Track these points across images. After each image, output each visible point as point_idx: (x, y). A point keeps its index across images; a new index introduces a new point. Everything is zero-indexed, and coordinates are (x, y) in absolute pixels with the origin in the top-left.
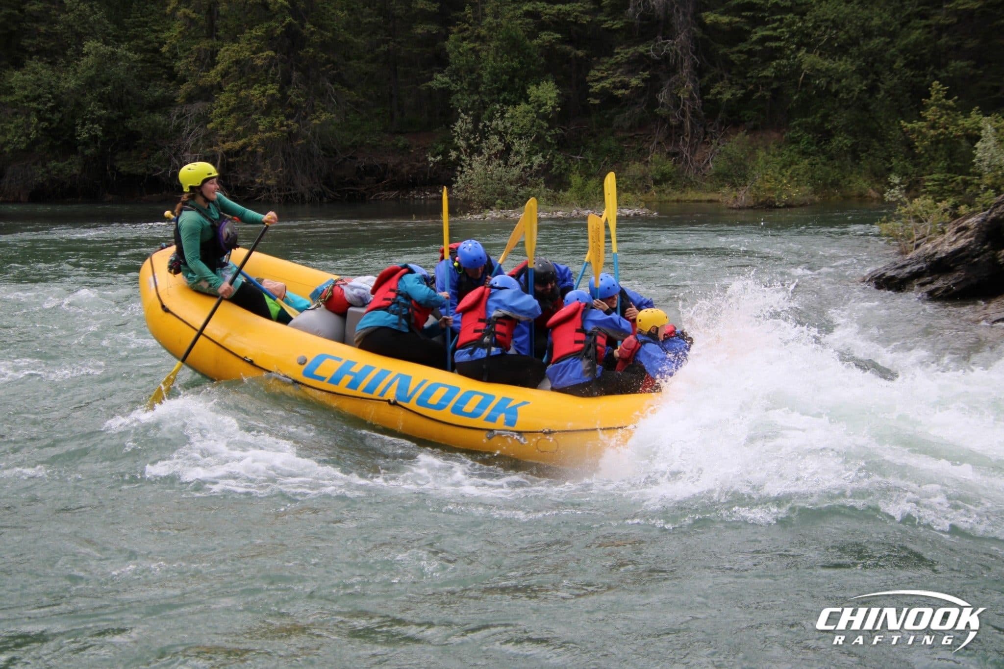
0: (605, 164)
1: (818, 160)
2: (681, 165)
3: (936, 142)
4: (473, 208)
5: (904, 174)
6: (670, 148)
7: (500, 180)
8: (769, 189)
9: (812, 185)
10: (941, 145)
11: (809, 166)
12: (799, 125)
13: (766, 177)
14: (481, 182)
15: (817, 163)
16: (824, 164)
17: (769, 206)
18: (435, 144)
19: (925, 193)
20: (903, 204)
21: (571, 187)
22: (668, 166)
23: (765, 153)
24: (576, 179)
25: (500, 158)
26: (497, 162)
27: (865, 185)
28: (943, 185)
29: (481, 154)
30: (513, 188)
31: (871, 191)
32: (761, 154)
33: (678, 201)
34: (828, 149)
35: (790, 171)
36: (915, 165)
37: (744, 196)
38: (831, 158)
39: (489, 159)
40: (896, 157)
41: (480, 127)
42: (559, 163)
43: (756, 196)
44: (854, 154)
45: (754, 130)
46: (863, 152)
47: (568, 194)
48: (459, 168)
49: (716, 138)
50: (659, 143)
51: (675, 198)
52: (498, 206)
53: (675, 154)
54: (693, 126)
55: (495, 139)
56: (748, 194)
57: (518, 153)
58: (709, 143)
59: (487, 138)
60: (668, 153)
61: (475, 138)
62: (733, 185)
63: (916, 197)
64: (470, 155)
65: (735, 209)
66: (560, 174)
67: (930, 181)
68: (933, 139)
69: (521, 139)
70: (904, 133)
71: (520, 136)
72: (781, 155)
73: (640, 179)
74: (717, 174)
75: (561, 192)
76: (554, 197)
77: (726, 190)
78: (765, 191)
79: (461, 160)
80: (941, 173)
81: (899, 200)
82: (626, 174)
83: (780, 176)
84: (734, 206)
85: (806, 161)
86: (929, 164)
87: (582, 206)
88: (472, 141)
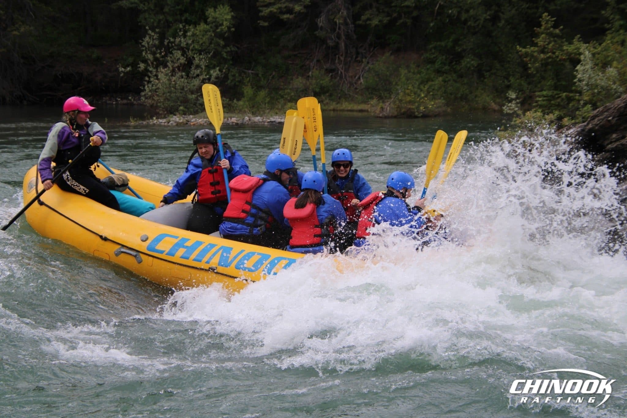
0: (273, 77)
1: (450, 77)
2: (337, 80)
3: (545, 64)
4: (158, 113)
5: (520, 90)
6: (327, 66)
7: (183, 89)
8: (410, 102)
9: (444, 99)
10: (550, 67)
11: (442, 83)
12: (435, 48)
13: (407, 91)
14: (166, 91)
15: (449, 80)
16: (455, 81)
17: (410, 115)
18: (125, 57)
19: (537, 106)
20: (518, 116)
21: (244, 97)
22: (326, 81)
23: (406, 71)
24: (248, 91)
25: (183, 71)
26: (180, 74)
27: (488, 99)
28: (551, 101)
29: (165, 66)
30: (194, 96)
31: (493, 104)
32: (403, 72)
33: (334, 110)
34: (458, 68)
35: (427, 87)
36: (529, 84)
37: (389, 107)
38: (461, 76)
39: (173, 71)
40: (513, 75)
41: (166, 43)
42: (234, 76)
43: (398, 107)
44: (480, 73)
45: (398, 51)
46: (487, 71)
47: (241, 103)
48: (147, 79)
49: (366, 58)
50: (318, 61)
51: (332, 107)
52: (181, 112)
53: (332, 71)
54: (346, 46)
55: (178, 54)
56: (392, 104)
57: (198, 67)
58: (361, 62)
59: (171, 53)
60: (326, 70)
61: (160, 53)
62: (380, 98)
63: (529, 110)
64: (157, 67)
65: (380, 117)
66: (235, 84)
67: (540, 97)
68: (543, 62)
69: (200, 54)
70: (521, 56)
71: (200, 52)
72: (419, 73)
73: (303, 91)
74: (367, 88)
75: (235, 101)
76: (229, 105)
77: (374, 102)
78: (406, 103)
79: (148, 71)
80: (549, 90)
81: (515, 112)
82: (290, 87)
83: (419, 91)
84: (381, 115)
85: (441, 79)
86: (540, 82)
87: (254, 114)
88: (158, 55)
